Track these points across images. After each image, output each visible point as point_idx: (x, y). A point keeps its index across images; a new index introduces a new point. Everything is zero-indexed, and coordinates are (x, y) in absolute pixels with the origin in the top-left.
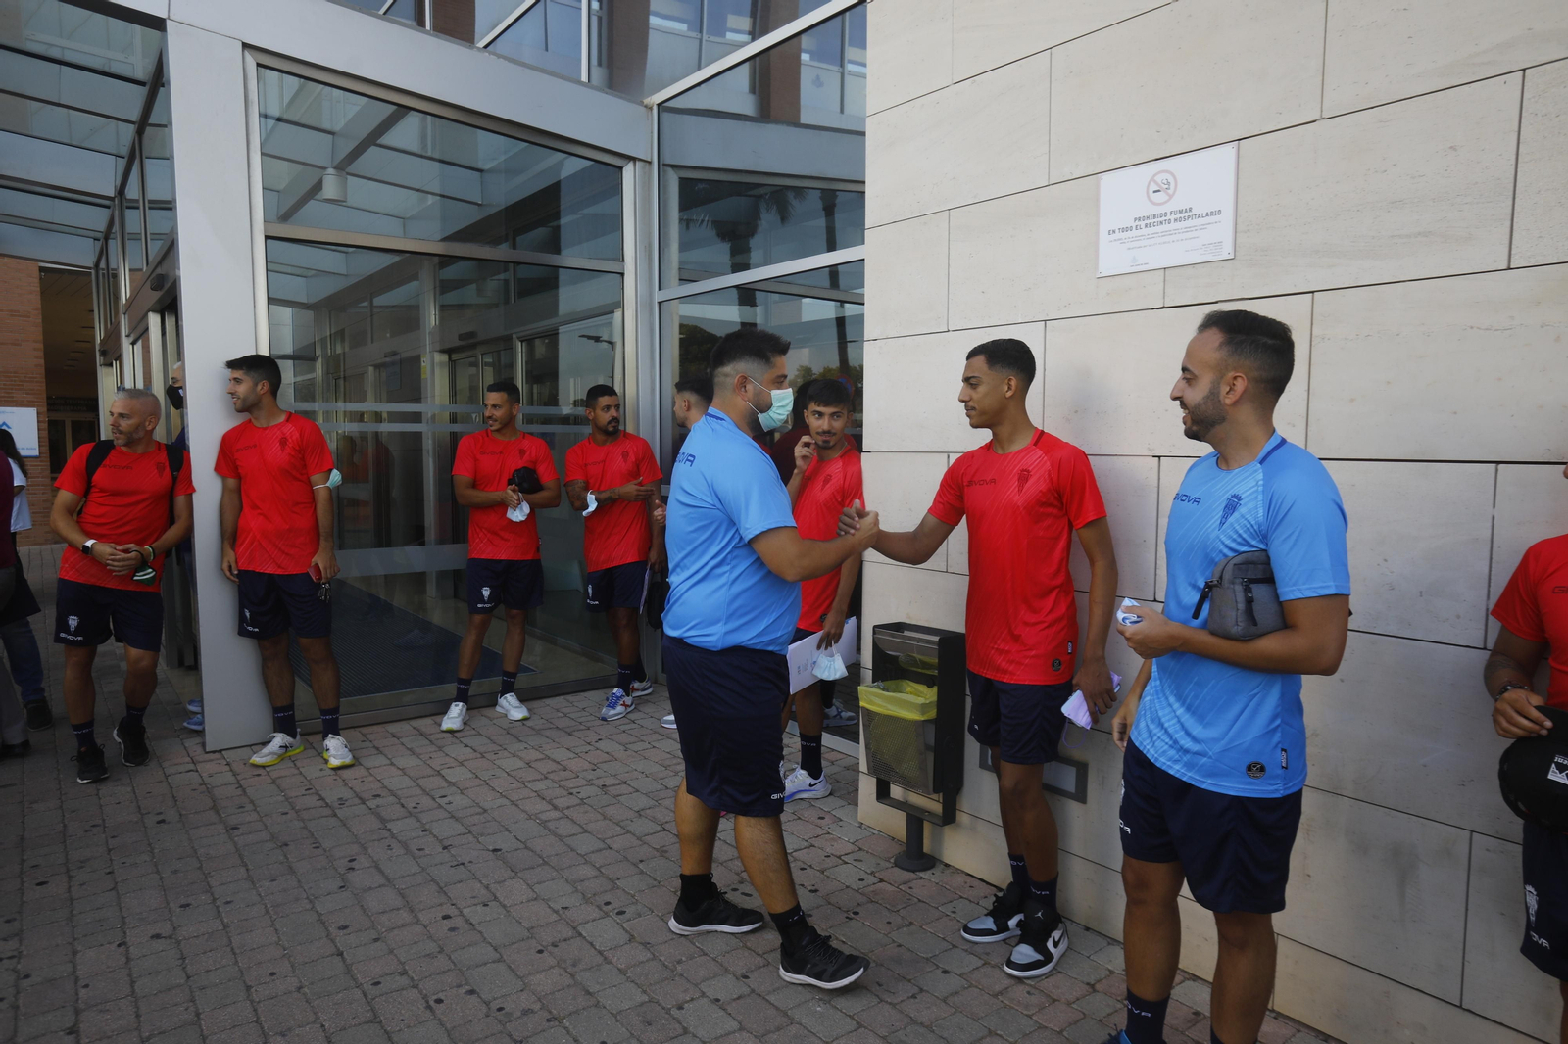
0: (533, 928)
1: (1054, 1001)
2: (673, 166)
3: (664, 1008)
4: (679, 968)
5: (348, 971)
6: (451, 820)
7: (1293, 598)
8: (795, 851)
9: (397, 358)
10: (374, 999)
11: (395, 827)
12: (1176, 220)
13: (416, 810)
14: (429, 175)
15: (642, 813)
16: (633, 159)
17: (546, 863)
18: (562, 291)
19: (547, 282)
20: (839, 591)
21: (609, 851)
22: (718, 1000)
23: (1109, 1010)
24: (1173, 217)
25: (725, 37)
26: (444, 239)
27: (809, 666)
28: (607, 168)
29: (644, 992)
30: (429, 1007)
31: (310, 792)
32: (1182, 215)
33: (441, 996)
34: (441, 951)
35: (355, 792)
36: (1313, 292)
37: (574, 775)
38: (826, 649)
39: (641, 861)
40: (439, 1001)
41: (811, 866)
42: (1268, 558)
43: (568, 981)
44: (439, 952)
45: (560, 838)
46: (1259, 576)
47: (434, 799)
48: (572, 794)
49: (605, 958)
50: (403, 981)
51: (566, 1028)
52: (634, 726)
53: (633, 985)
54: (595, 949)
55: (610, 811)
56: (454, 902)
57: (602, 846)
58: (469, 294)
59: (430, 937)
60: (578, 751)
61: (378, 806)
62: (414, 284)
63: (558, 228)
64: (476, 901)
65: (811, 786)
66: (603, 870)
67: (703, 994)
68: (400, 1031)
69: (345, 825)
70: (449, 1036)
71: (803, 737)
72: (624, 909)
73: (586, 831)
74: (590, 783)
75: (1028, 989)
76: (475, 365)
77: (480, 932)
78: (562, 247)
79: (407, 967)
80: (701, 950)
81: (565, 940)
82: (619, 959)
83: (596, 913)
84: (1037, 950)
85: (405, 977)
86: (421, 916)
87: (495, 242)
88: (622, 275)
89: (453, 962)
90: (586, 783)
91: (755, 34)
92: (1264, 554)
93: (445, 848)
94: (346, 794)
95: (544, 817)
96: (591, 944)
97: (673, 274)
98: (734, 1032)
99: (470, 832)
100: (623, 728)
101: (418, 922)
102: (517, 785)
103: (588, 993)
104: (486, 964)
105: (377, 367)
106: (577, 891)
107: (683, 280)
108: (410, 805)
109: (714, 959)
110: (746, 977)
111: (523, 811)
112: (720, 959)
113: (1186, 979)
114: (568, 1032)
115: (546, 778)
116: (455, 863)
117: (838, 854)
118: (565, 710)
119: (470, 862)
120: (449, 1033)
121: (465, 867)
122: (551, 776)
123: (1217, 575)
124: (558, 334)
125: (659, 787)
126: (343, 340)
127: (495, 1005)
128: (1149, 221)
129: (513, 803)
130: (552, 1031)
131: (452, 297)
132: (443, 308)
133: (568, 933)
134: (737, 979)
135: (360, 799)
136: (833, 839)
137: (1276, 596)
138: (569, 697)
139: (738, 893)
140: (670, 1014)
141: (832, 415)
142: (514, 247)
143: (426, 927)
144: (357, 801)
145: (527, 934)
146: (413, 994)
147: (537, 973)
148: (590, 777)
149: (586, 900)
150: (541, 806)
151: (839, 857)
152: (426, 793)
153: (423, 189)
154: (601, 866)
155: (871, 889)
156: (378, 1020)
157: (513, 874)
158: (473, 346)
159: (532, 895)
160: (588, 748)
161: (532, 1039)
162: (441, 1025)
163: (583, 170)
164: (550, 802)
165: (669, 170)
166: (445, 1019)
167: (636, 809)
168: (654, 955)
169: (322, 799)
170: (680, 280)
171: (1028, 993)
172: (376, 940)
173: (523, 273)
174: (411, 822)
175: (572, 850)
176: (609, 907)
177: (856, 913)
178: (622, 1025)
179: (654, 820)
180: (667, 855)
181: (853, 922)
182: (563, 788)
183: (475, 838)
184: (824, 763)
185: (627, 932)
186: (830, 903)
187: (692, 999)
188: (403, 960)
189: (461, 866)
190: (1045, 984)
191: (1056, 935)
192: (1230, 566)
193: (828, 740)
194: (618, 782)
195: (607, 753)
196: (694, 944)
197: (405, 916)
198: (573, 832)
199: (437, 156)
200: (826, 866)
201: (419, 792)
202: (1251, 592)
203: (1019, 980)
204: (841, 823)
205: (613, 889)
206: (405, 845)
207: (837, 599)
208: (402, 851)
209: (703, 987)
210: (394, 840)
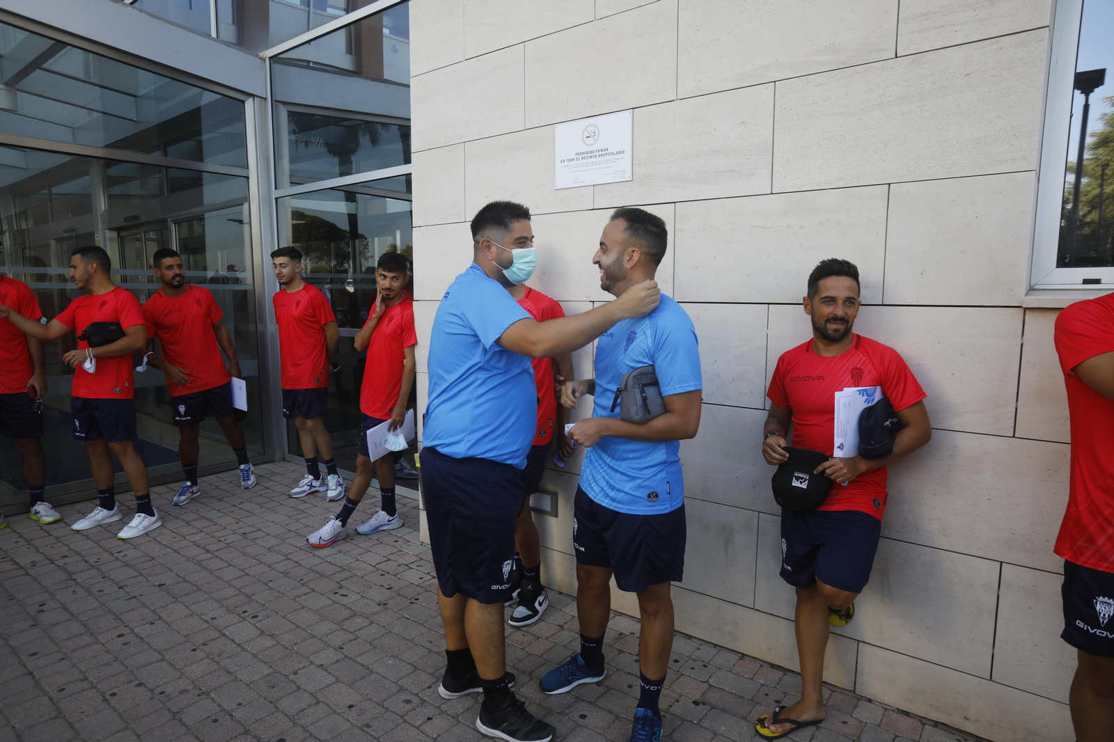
0: (188, 635)
1: (538, 638)
2: (283, 103)
3: (284, 675)
4: (295, 648)
5: (37, 684)
6: (125, 568)
7: (671, 394)
8: (378, 564)
9: (74, 234)
10: (58, 702)
11: (79, 577)
12: (599, 156)
13: (97, 563)
14: (92, 96)
15: (272, 549)
16: (253, 96)
17: (199, 590)
18: (205, 187)
19: (195, 181)
20: (401, 393)
21: (247, 576)
22: (322, 665)
23: (570, 639)
24: (598, 154)
25: (326, 11)
26: (107, 146)
27: (383, 442)
28: (233, 102)
29: (270, 667)
30: (105, 700)
31: (6, 559)
32: (603, 153)
33: (115, 691)
34: (116, 659)
35: (45, 556)
36: (675, 203)
37: (222, 528)
38: (394, 430)
39: (270, 581)
40: (114, 695)
41: (388, 573)
42: (654, 369)
43: (214, 666)
44: (114, 661)
45: (211, 572)
46: (649, 382)
47: (112, 554)
48: (220, 541)
49: (243, 648)
50: (85, 685)
51: (212, 699)
52: (267, 491)
53: (262, 663)
54: (235, 643)
55: (249, 550)
56: (127, 624)
57: (242, 574)
58: (134, 187)
59: (107, 652)
60: (225, 511)
61: (65, 564)
62: (87, 178)
63: (200, 143)
64: (145, 621)
65: (389, 521)
66: (242, 590)
67: (312, 663)
68: (79, 720)
69: (36, 580)
70: (121, 717)
71: (382, 489)
72: (256, 614)
73: (230, 565)
74: (234, 532)
75: (523, 633)
76: (139, 240)
77: (148, 643)
78: (204, 157)
79: (87, 675)
80: (312, 634)
81: (213, 640)
82: (252, 648)
83: (237, 619)
84: (528, 609)
85: (86, 682)
86: (100, 638)
87: (149, 151)
88: (248, 178)
89: (125, 666)
90: (231, 532)
91: (348, 10)
92: (651, 367)
93: (120, 588)
94: (38, 558)
95: (198, 558)
96: (233, 640)
97: (285, 179)
98: (333, 684)
99: (141, 575)
100: (259, 493)
101: (97, 642)
102: (179, 538)
103: (230, 673)
104: (151, 664)
105: (59, 240)
106: (223, 606)
107: (293, 183)
108: (92, 560)
109: (320, 640)
110: (342, 648)
111: (183, 556)
112: (324, 639)
113: (616, 615)
114: (214, 701)
115: (201, 531)
116: (129, 597)
117: (406, 563)
118: (218, 484)
119: (141, 595)
120: (120, 715)
121: (137, 599)
122: (205, 530)
123: (624, 383)
124: (204, 218)
125: (284, 531)
126: (26, 219)
127: (158, 691)
128: (583, 155)
129: (175, 551)
130: (201, 702)
131: (117, 190)
132: (111, 197)
133: (216, 634)
134: (336, 650)
135: (50, 560)
136: (403, 554)
137: (660, 393)
138: (220, 475)
139: (338, 595)
140: (288, 679)
141: (393, 278)
142: (166, 155)
143: (103, 645)
144: (47, 562)
145: (184, 639)
146: (93, 693)
147: (191, 664)
148: (234, 528)
149: (229, 611)
150: (196, 551)
151: (407, 565)
152: (105, 550)
153: (87, 107)
154: (241, 588)
155: (428, 583)
156: (62, 715)
157: (174, 600)
158: (137, 226)
159: (188, 612)
160: (233, 508)
161: (186, 710)
162: (115, 711)
163: (215, 101)
164: (204, 548)
165: (280, 105)
166: (117, 706)
167: (268, 546)
168: (278, 642)
169: (16, 563)
170: (291, 183)
171: (523, 635)
172: (62, 659)
173: (172, 173)
174: (93, 572)
175: (220, 579)
176: (246, 614)
177: (417, 599)
178: (254, 690)
179: (280, 553)
180: (289, 575)
181: (414, 605)
182: (214, 537)
183: (145, 578)
184: (397, 506)
185: (259, 629)
186: (399, 595)
187: (304, 667)
188: (84, 670)
189: (133, 599)
190: (533, 629)
191: (541, 598)
192: (631, 378)
193: (400, 490)
194: (255, 530)
195: (247, 511)
196: (307, 632)
197: (87, 639)
198: (221, 567)
199: (97, 82)
200: (398, 571)
201: (100, 550)
202: (645, 392)
203: (518, 628)
204: (409, 544)
205: (249, 602)
206: (87, 590)
207: (400, 398)
208: (85, 594)
209: (312, 658)
210: (78, 587)
